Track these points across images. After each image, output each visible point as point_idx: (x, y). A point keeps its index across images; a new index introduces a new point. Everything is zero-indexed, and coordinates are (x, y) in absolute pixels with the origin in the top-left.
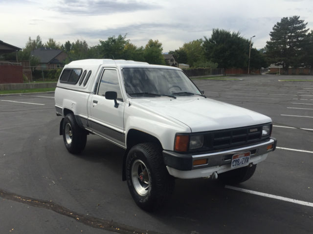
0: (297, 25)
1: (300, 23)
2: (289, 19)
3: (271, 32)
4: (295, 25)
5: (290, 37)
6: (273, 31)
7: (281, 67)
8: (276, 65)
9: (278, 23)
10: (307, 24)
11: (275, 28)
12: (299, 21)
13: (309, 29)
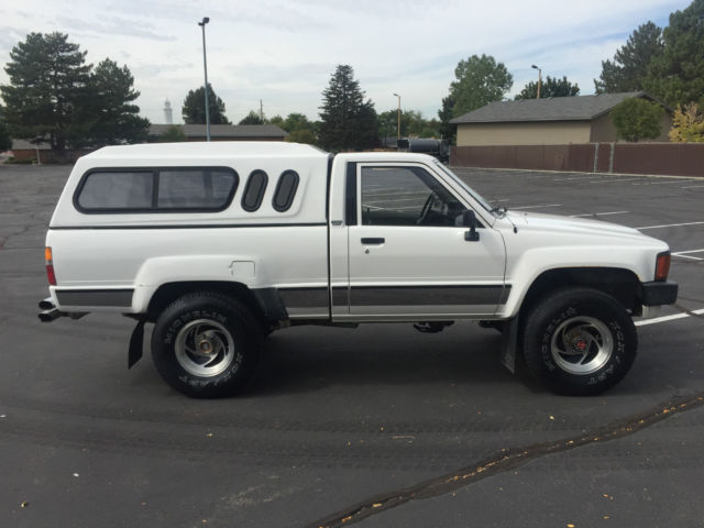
0: (64, 54)
1: (70, 50)
2: (44, 37)
3: (8, 64)
4: (61, 54)
5: (55, 80)
6: (11, 61)
7: (46, 146)
8: (33, 142)
9: (21, 45)
10: (86, 53)
11: (16, 54)
12: (67, 45)
13: (92, 66)
